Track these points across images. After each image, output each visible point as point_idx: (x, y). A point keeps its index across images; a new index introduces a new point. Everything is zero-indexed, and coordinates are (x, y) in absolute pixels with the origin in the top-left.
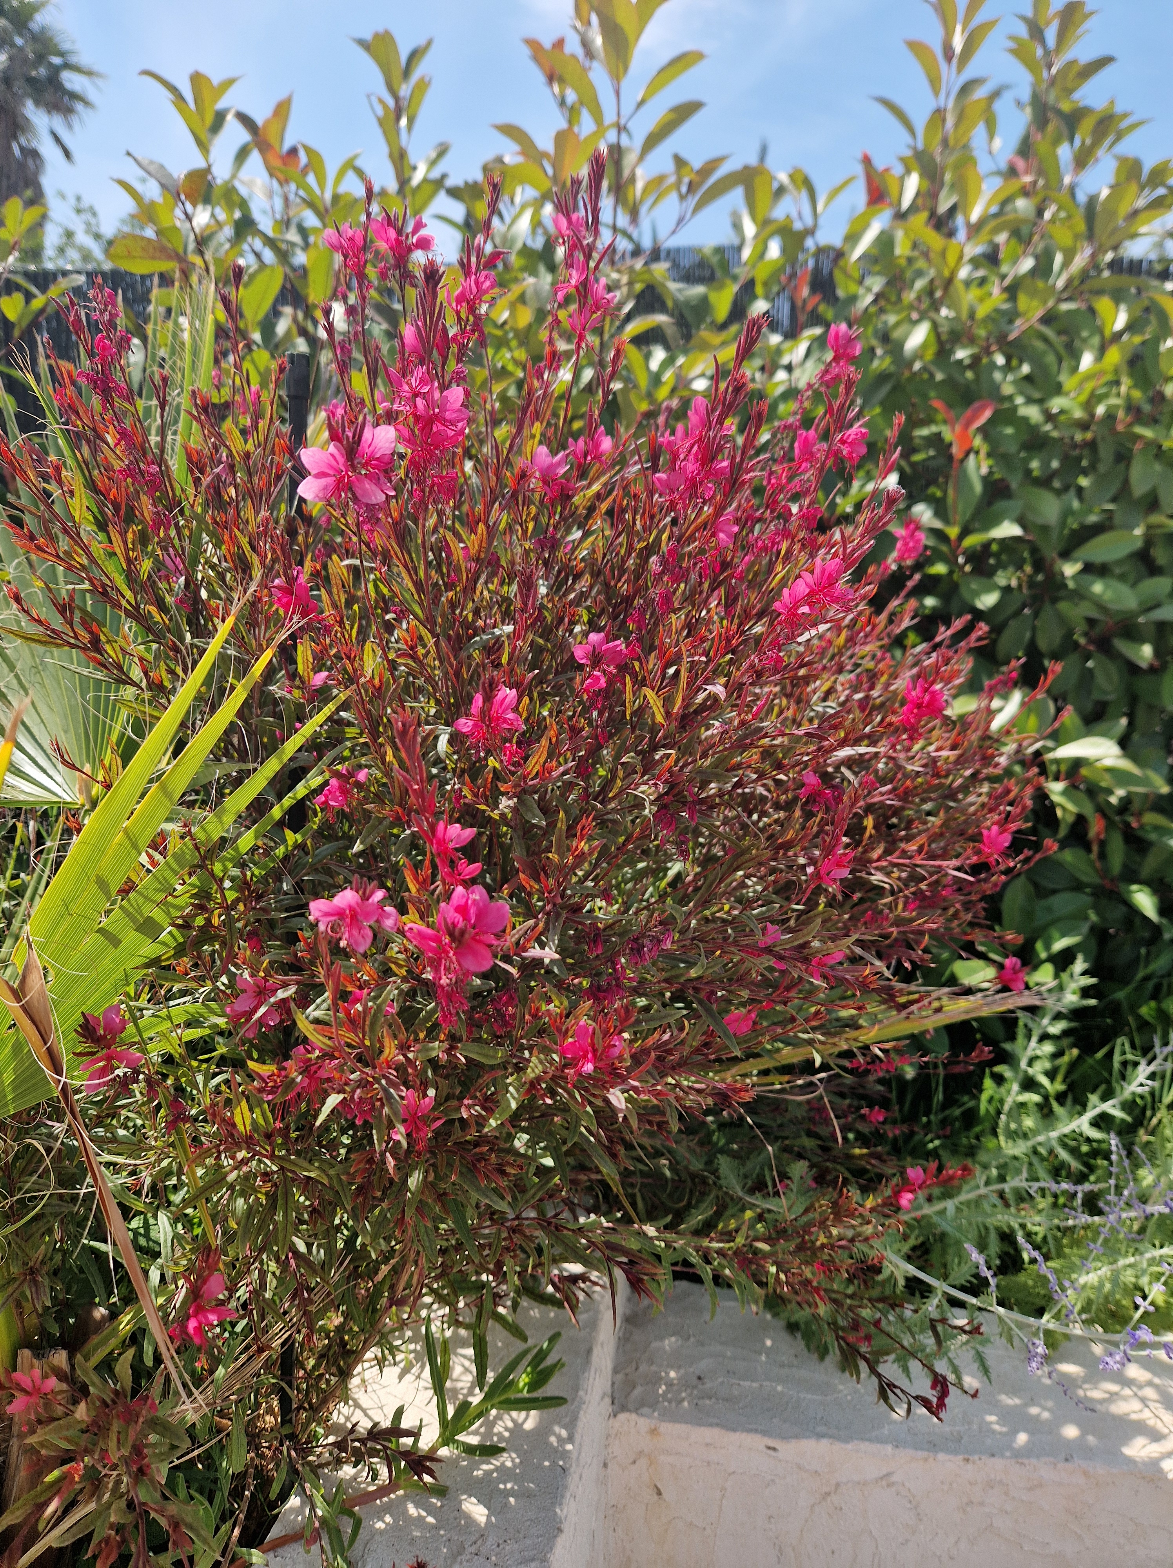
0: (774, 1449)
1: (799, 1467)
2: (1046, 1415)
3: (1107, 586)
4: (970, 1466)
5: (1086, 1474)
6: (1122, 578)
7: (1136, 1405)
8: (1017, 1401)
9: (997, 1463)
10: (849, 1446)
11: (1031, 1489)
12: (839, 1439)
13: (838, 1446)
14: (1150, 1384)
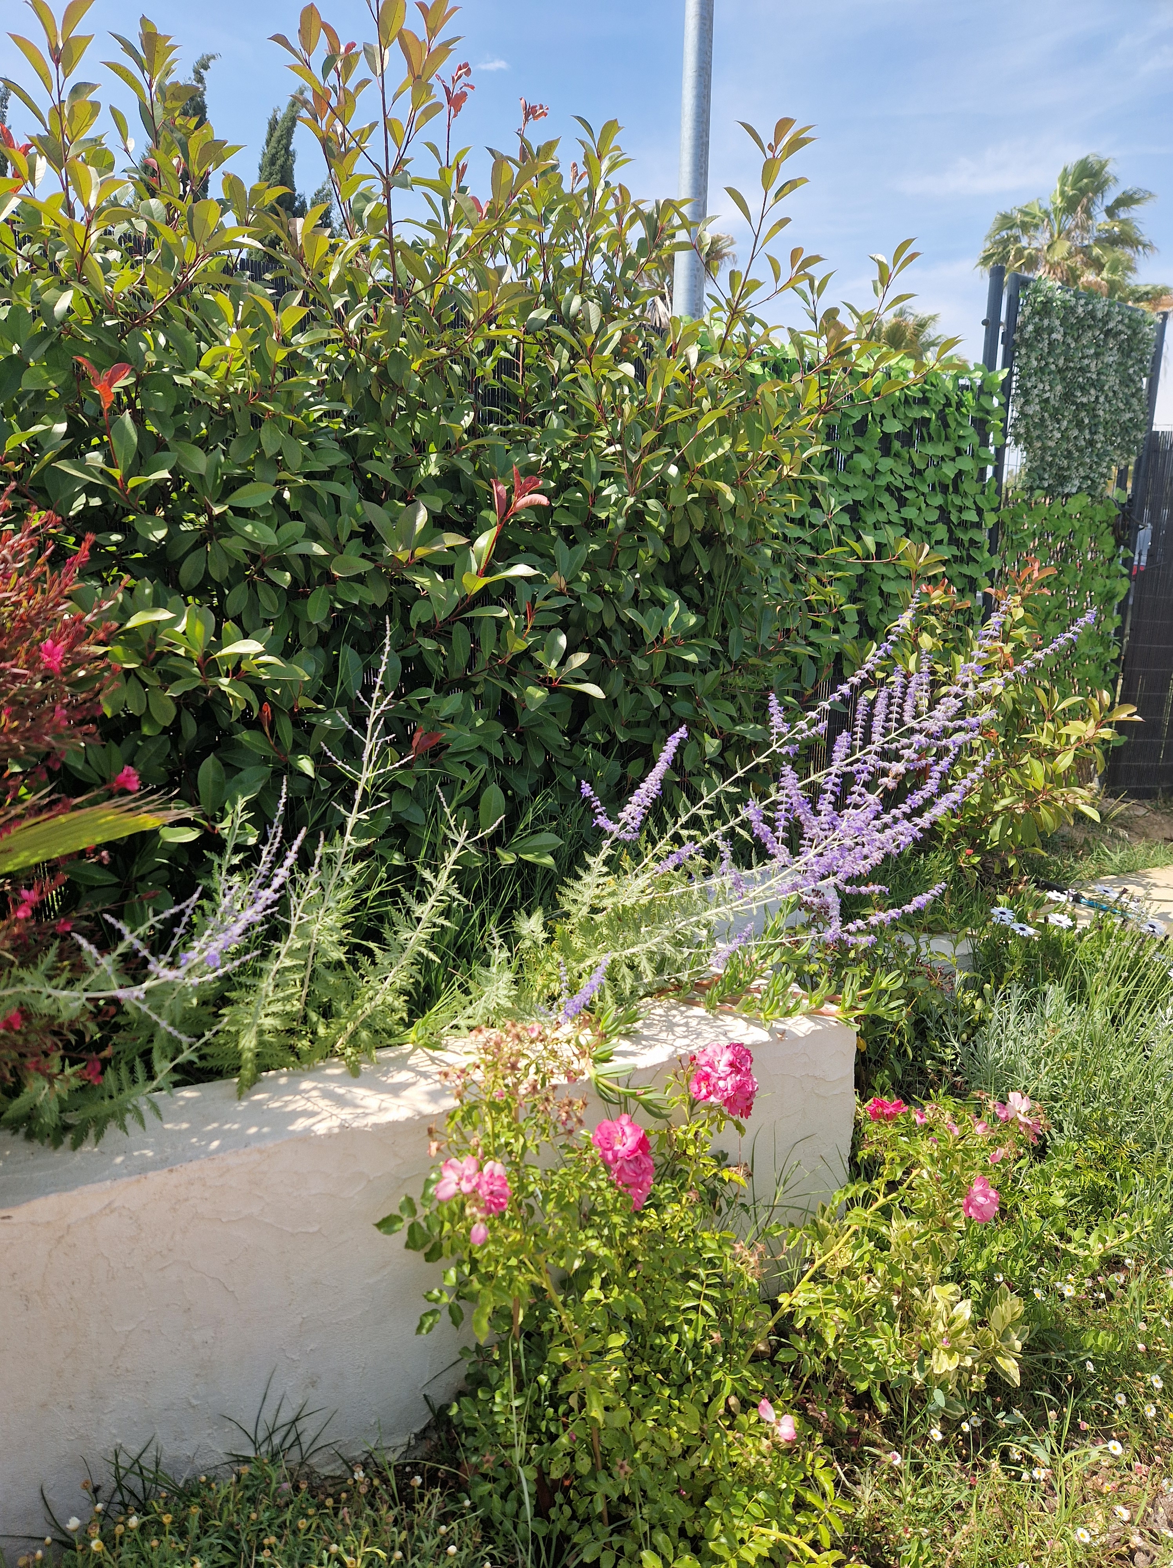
0: (9, 1217)
1: (33, 1224)
2: (236, 1126)
3: (254, 527)
4: (174, 1174)
5: (260, 1152)
6: (268, 521)
7: (303, 1102)
8: (215, 1125)
9: (195, 1165)
10: (75, 1193)
11: (221, 1176)
12: (66, 1190)
13: (65, 1196)
14: (314, 1088)
